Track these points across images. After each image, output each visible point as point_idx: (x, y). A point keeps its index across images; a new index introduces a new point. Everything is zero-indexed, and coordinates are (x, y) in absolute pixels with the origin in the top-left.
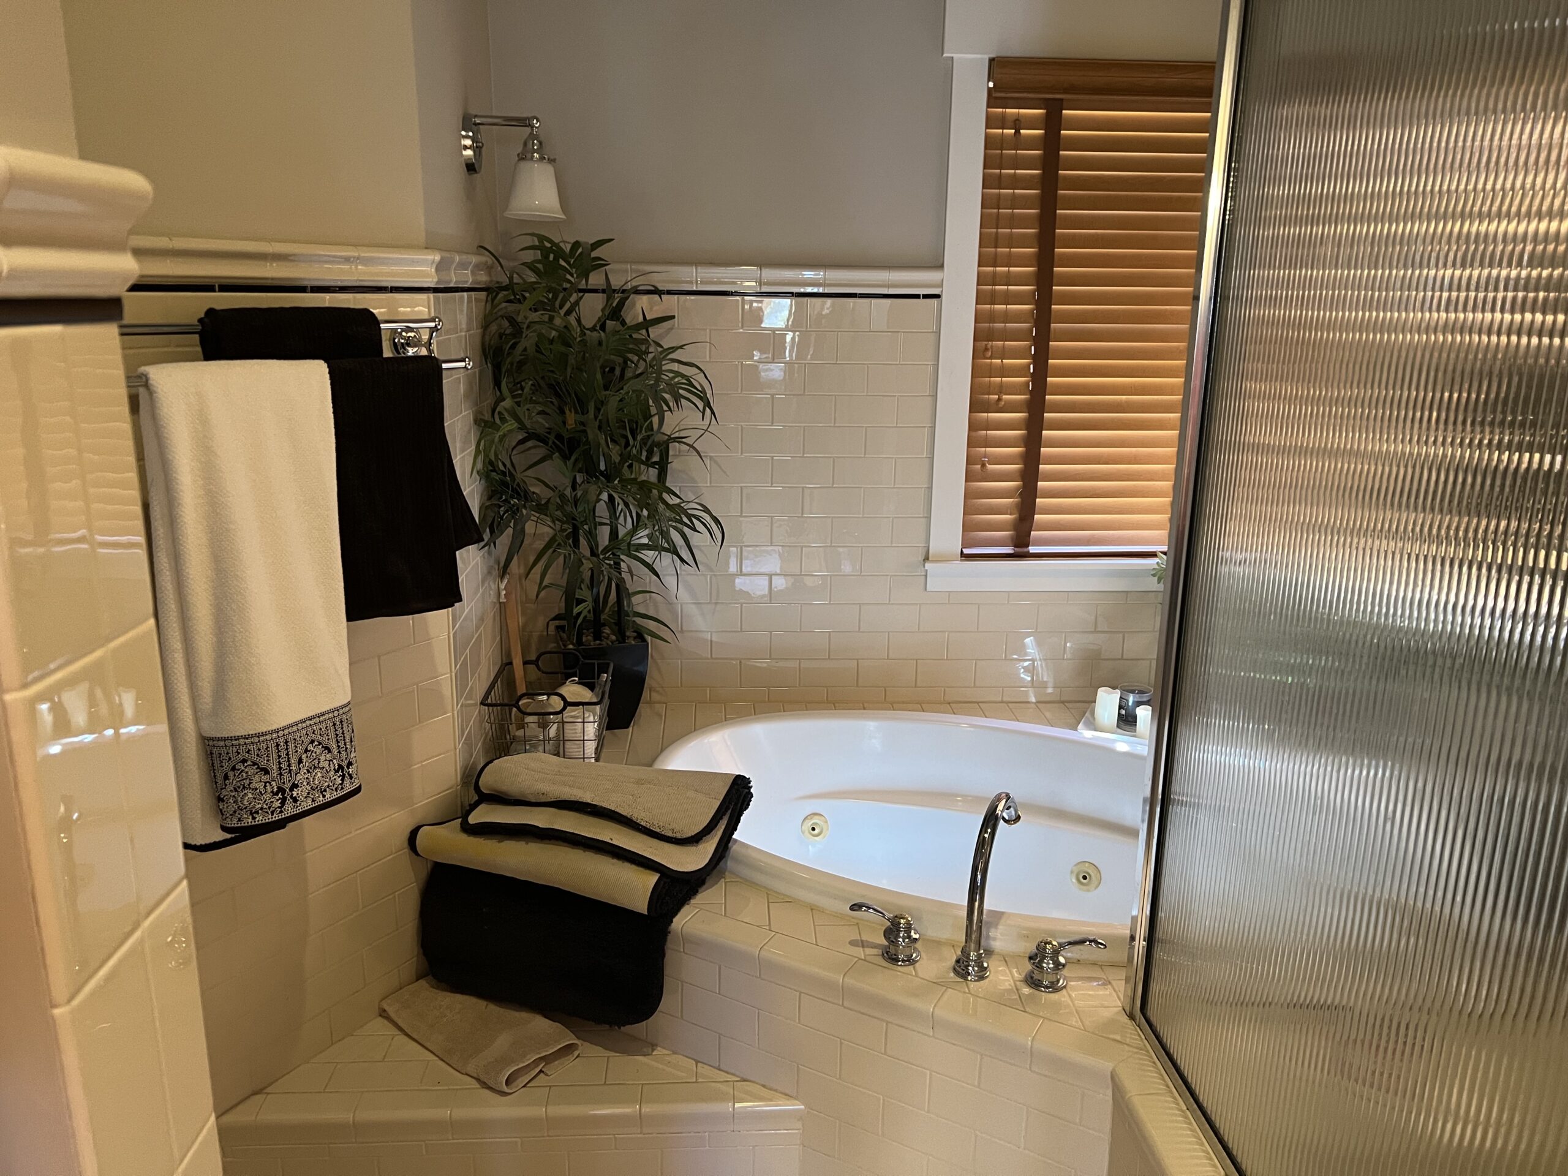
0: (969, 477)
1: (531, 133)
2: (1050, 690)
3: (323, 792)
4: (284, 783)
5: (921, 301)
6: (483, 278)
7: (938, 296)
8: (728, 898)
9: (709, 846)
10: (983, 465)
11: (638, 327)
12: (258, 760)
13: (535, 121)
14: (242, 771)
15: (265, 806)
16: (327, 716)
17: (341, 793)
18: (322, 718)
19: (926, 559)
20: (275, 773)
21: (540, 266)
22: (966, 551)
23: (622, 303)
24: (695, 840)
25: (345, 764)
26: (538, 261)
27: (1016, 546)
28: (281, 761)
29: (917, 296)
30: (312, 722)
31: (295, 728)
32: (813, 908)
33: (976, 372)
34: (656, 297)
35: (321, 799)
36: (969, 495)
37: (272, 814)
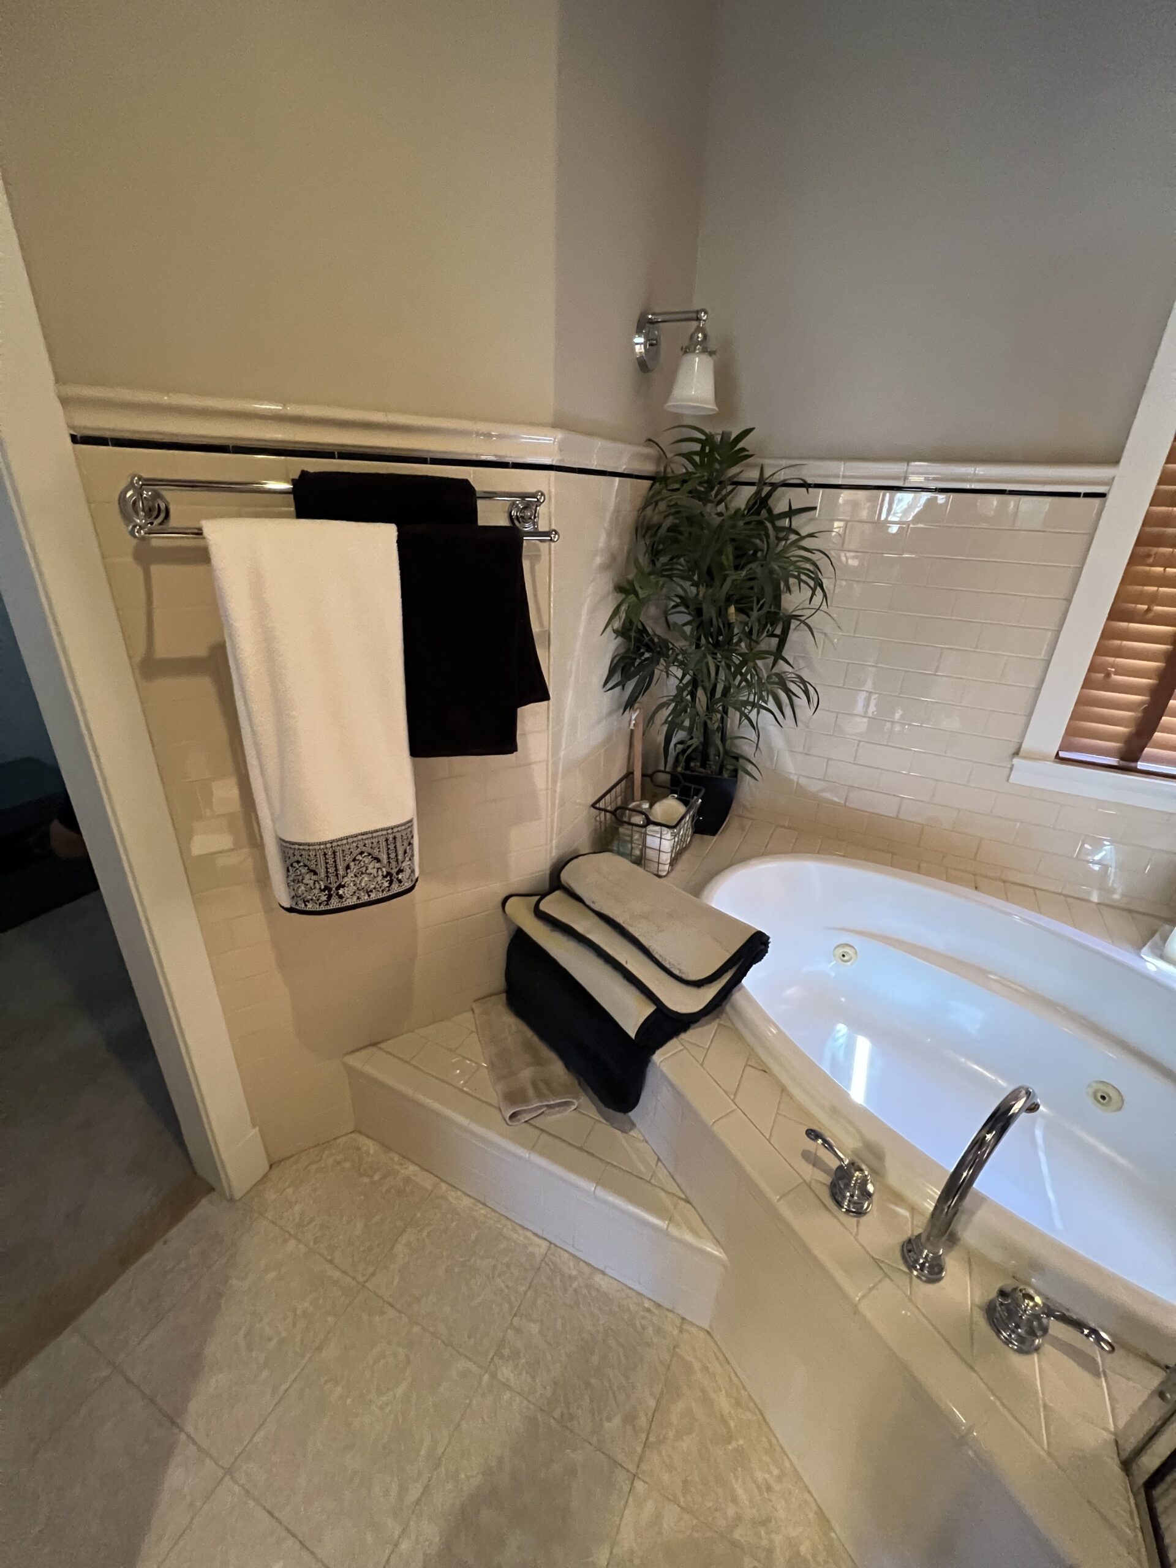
0: (1087, 684)
1: (698, 327)
2: (1116, 896)
3: (368, 892)
4: (330, 883)
5: (1081, 500)
6: (649, 468)
7: (1103, 495)
8: (713, 1044)
9: (710, 993)
10: (1108, 675)
11: (783, 515)
12: (308, 863)
13: (703, 314)
14: (297, 869)
15: (314, 898)
16: (380, 833)
17: (385, 894)
18: (374, 835)
19: (1017, 753)
20: (323, 875)
21: (697, 459)
22: (1062, 754)
23: (769, 494)
24: (699, 984)
25: (394, 871)
26: (696, 453)
27: (1122, 759)
28: (328, 866)
29: (1077, 495)
30: (364, 837)
31: (345, 842)
32: (784, 1090)
33: (1128, 578)
34: (804, 490)
35: (366, 897)
36: (1081, 701)
37: (320, 905)
